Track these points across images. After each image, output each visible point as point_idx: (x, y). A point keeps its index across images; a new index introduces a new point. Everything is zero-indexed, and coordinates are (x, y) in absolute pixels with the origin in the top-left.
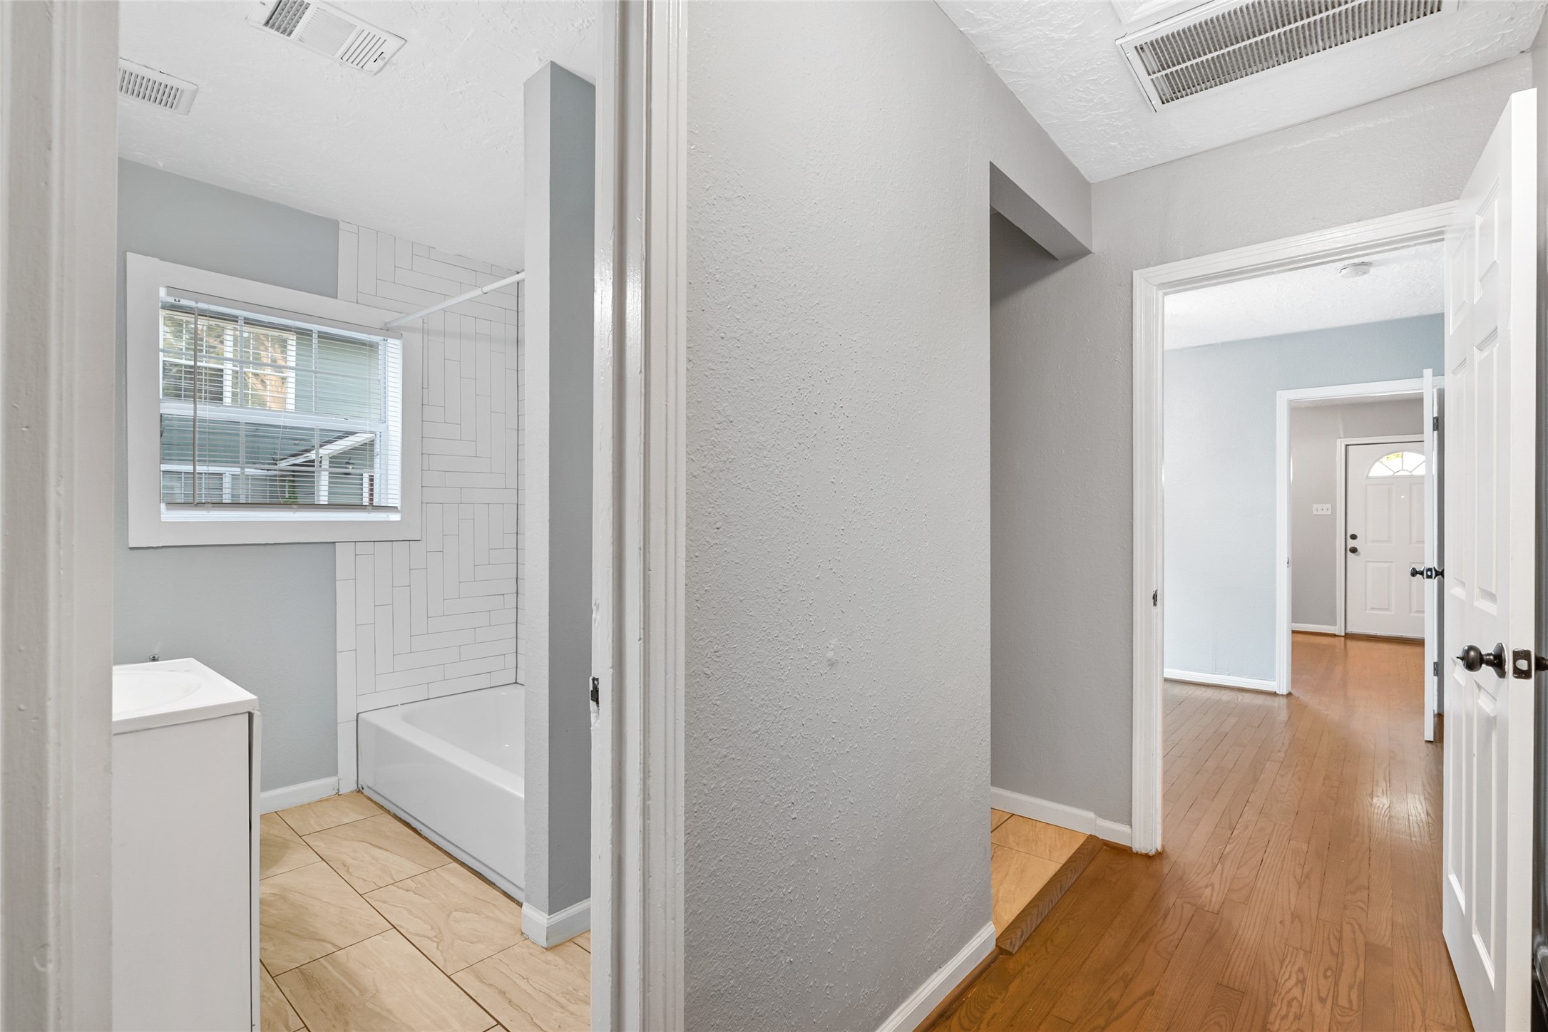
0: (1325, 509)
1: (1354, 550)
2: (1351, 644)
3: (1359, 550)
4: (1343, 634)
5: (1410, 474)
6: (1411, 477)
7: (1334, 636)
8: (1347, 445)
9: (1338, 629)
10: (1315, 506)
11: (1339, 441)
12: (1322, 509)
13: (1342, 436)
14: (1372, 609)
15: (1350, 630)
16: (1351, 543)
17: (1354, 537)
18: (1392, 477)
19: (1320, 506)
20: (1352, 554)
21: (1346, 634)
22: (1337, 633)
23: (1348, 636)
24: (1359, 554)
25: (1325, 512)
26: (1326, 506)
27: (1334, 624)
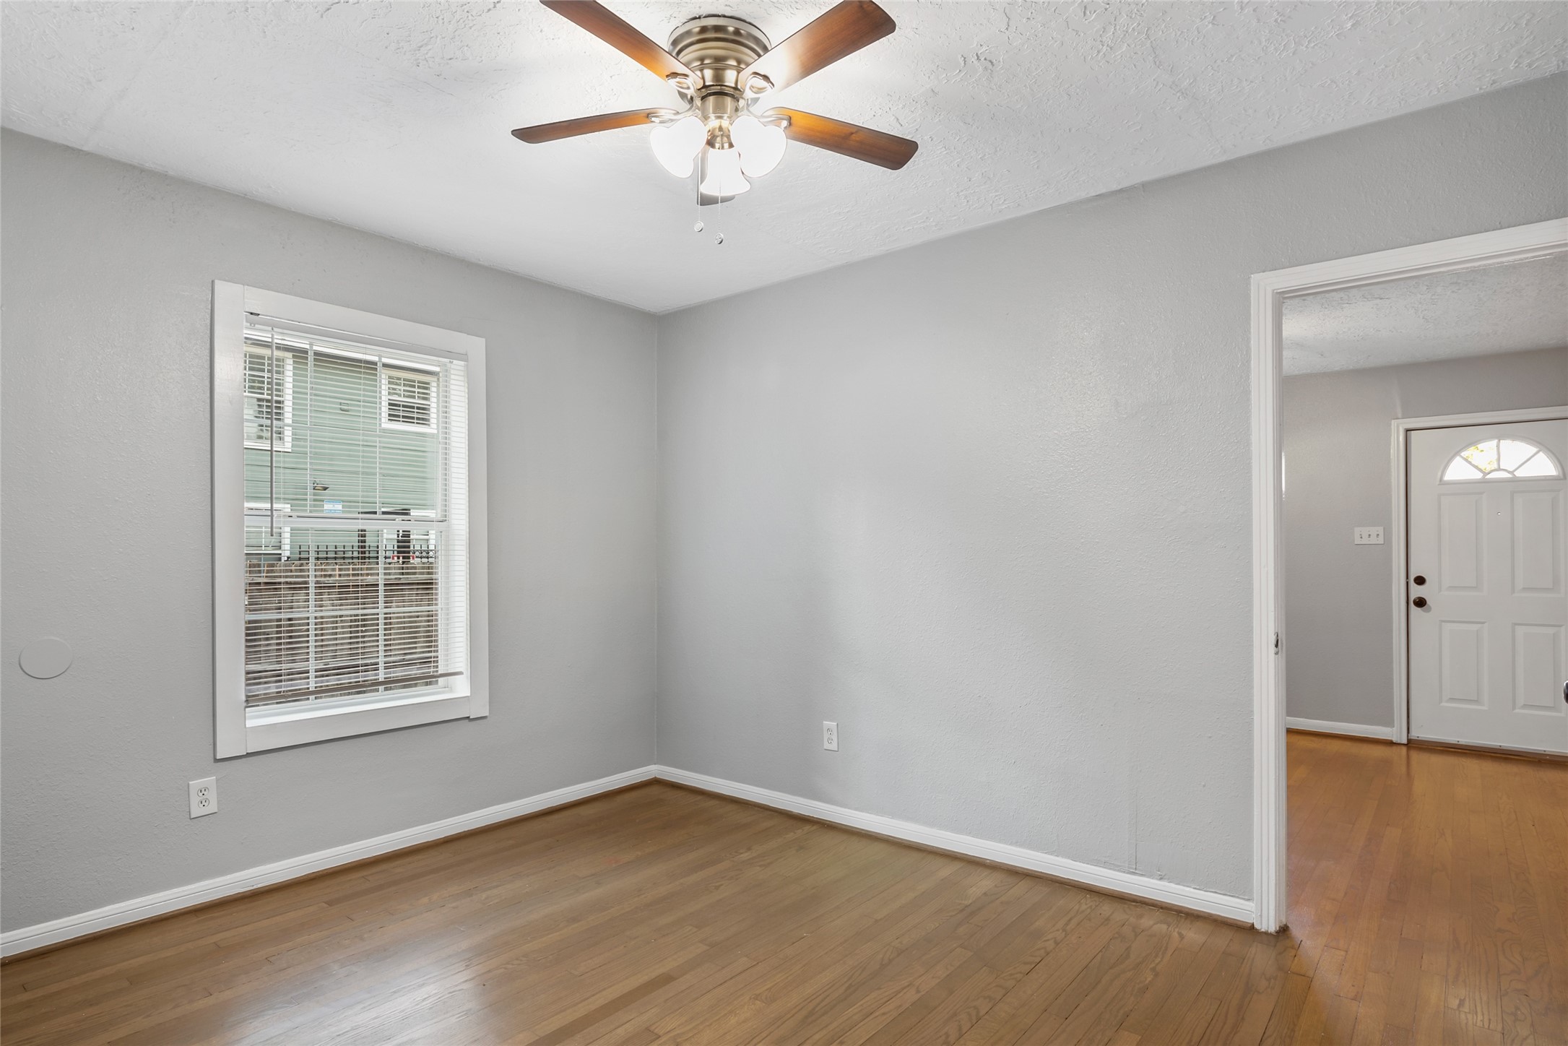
0: (1374, 536)
1: (1421, 603)
2: (1416, 756)
3: (1428, 602)
4: (1405, 741)
5: (1509, 476)
6: (1515, 480)
7: (1390, 743)
8: (1408, 431)
9: (1396, 733)
10: (1357, 530)
11: (1394, 423)
12: (1368, 535)
13: (1400, 416)
14: (1452, 700)
15: (1415, 734)
16: (1417, 591)
17: (1420, 581)
18: (1484, 482)
19: (1365, 531)
20: (1419, 609)
21: (1409, 740)
22: (1394, 740)
23: (1412, 744)
24: (1429, 610)
25: (1373, 540)
26: (1374, 530)
27: (1390, 723)
